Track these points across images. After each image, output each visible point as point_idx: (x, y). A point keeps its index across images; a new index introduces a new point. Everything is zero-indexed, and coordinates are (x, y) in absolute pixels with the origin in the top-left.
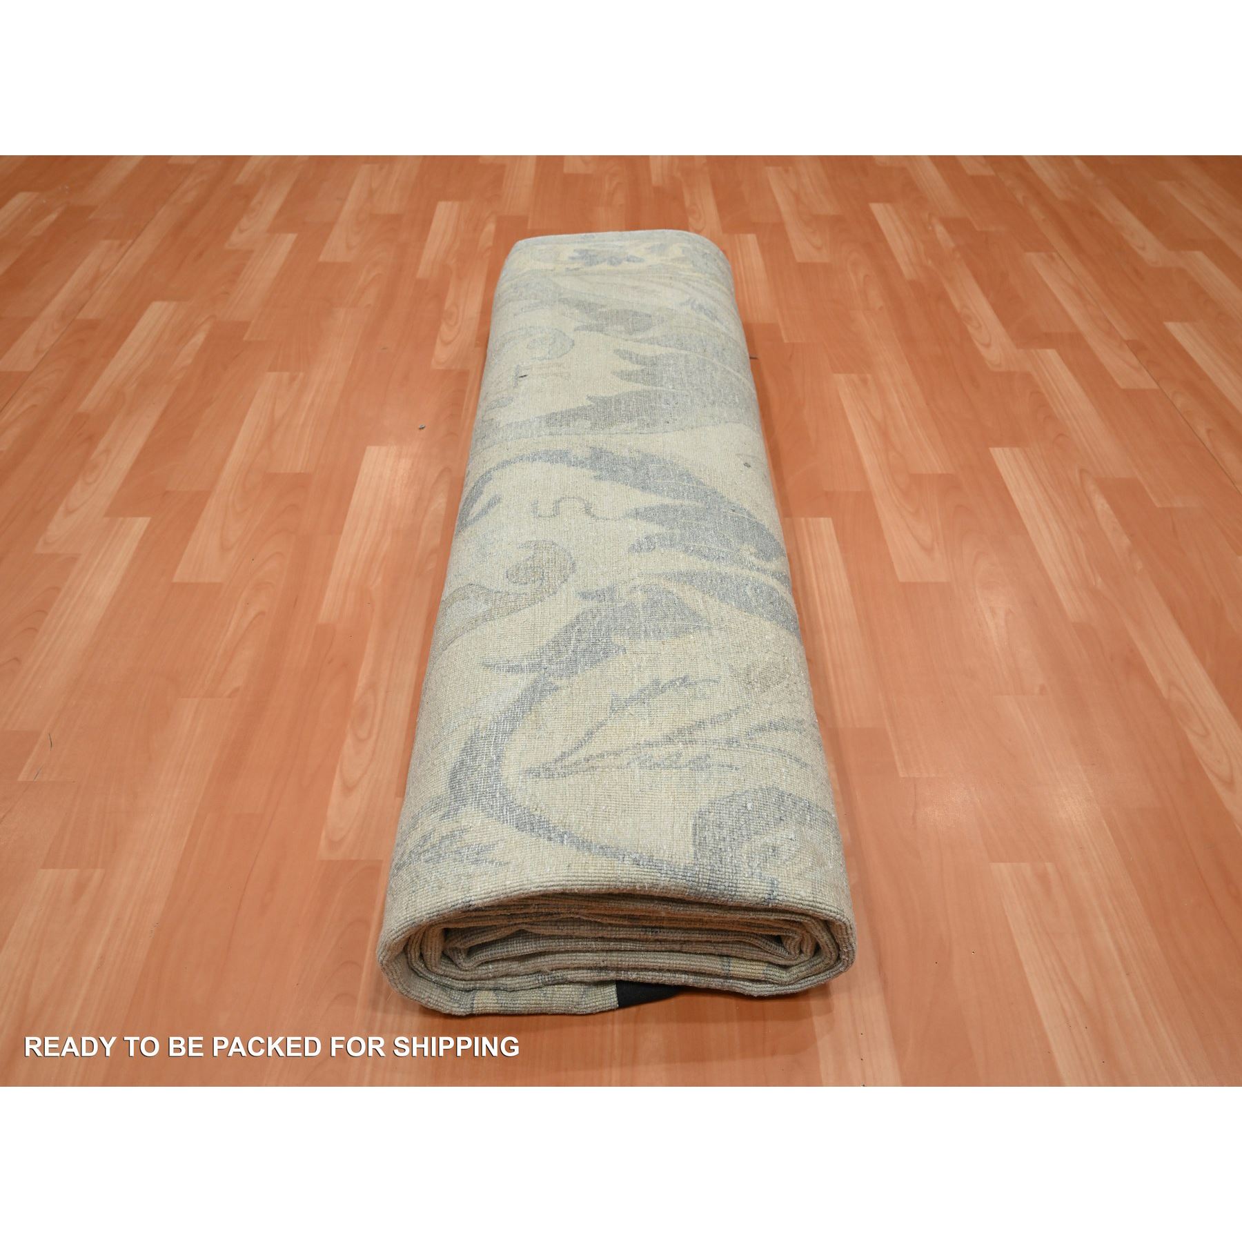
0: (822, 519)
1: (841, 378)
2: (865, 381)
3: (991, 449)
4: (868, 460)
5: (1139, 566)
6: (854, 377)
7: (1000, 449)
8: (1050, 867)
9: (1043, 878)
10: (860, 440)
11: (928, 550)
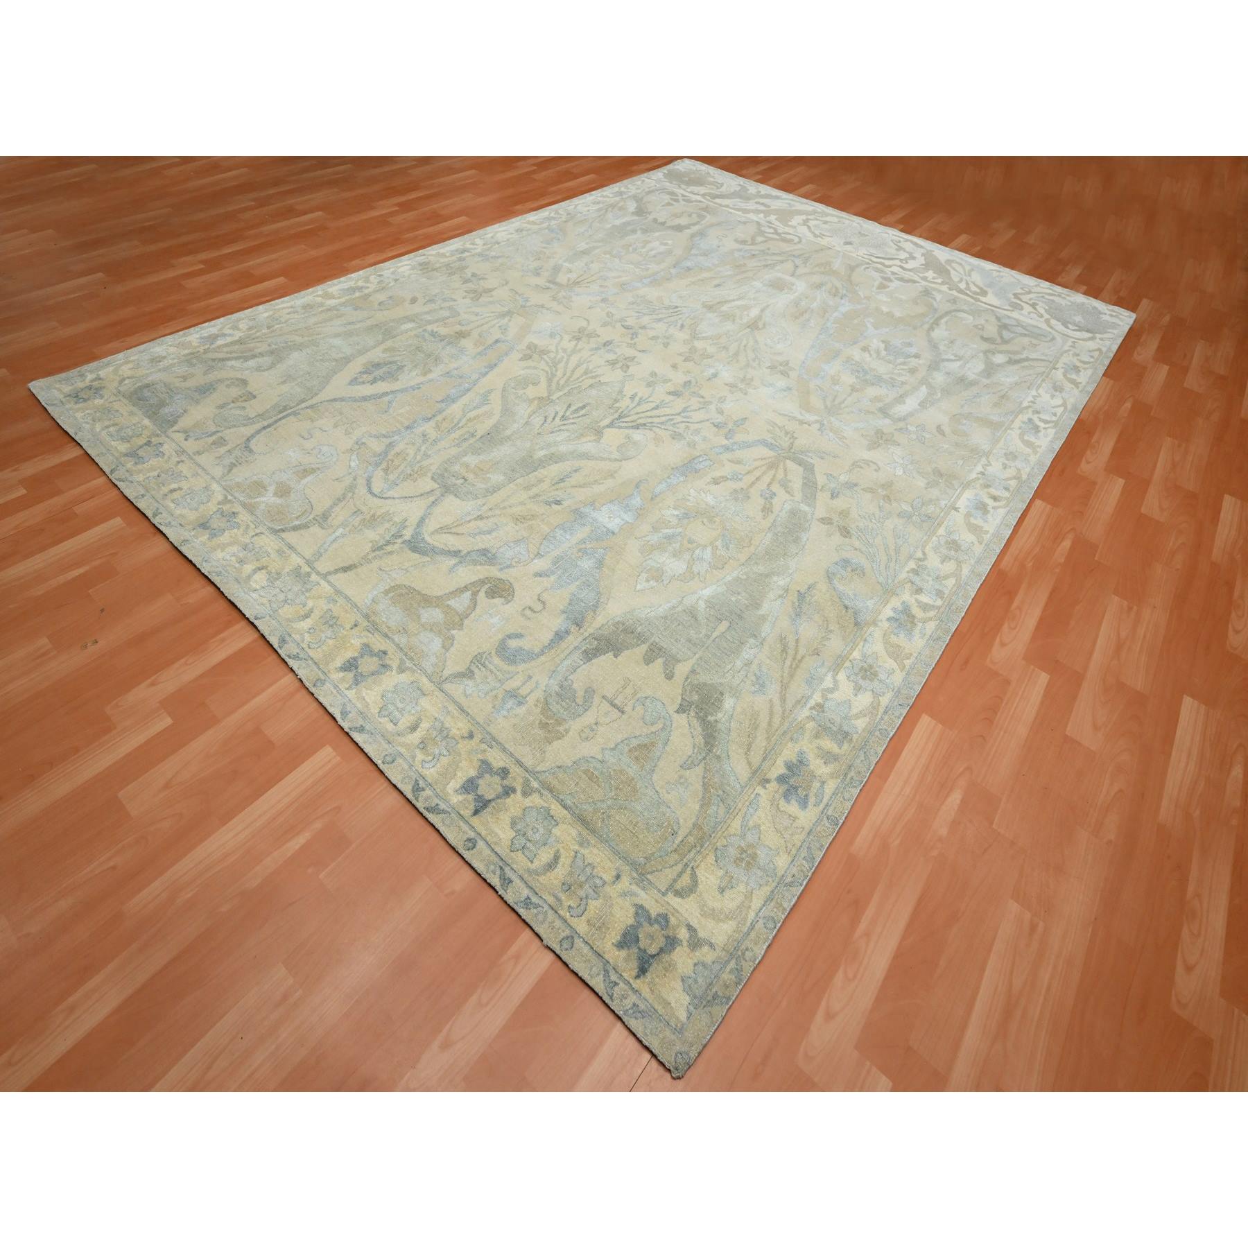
0: (1044, 673)
1: (1116, 599)
2: (1130, 609)
3: (1185, 696)
4: (1097, 656)
5: (1234, 822)
6: (1125, 603)
7: (1191, 700)
8: (1041, 924)
9: (1033, 928)
10: (1100, 642)
11: (1096, 728)
